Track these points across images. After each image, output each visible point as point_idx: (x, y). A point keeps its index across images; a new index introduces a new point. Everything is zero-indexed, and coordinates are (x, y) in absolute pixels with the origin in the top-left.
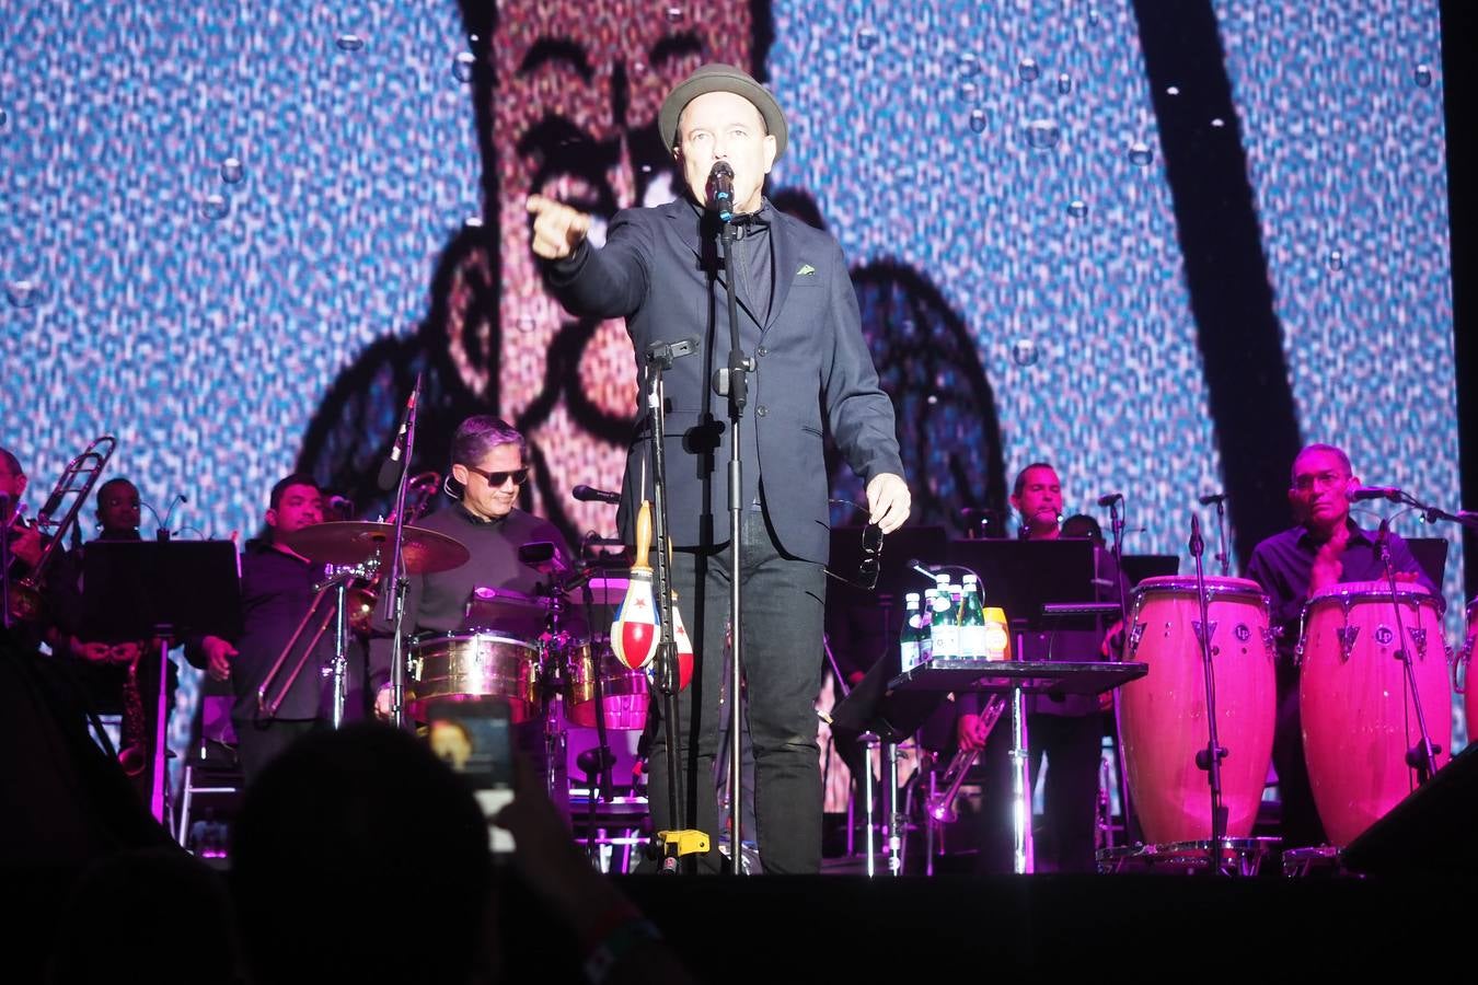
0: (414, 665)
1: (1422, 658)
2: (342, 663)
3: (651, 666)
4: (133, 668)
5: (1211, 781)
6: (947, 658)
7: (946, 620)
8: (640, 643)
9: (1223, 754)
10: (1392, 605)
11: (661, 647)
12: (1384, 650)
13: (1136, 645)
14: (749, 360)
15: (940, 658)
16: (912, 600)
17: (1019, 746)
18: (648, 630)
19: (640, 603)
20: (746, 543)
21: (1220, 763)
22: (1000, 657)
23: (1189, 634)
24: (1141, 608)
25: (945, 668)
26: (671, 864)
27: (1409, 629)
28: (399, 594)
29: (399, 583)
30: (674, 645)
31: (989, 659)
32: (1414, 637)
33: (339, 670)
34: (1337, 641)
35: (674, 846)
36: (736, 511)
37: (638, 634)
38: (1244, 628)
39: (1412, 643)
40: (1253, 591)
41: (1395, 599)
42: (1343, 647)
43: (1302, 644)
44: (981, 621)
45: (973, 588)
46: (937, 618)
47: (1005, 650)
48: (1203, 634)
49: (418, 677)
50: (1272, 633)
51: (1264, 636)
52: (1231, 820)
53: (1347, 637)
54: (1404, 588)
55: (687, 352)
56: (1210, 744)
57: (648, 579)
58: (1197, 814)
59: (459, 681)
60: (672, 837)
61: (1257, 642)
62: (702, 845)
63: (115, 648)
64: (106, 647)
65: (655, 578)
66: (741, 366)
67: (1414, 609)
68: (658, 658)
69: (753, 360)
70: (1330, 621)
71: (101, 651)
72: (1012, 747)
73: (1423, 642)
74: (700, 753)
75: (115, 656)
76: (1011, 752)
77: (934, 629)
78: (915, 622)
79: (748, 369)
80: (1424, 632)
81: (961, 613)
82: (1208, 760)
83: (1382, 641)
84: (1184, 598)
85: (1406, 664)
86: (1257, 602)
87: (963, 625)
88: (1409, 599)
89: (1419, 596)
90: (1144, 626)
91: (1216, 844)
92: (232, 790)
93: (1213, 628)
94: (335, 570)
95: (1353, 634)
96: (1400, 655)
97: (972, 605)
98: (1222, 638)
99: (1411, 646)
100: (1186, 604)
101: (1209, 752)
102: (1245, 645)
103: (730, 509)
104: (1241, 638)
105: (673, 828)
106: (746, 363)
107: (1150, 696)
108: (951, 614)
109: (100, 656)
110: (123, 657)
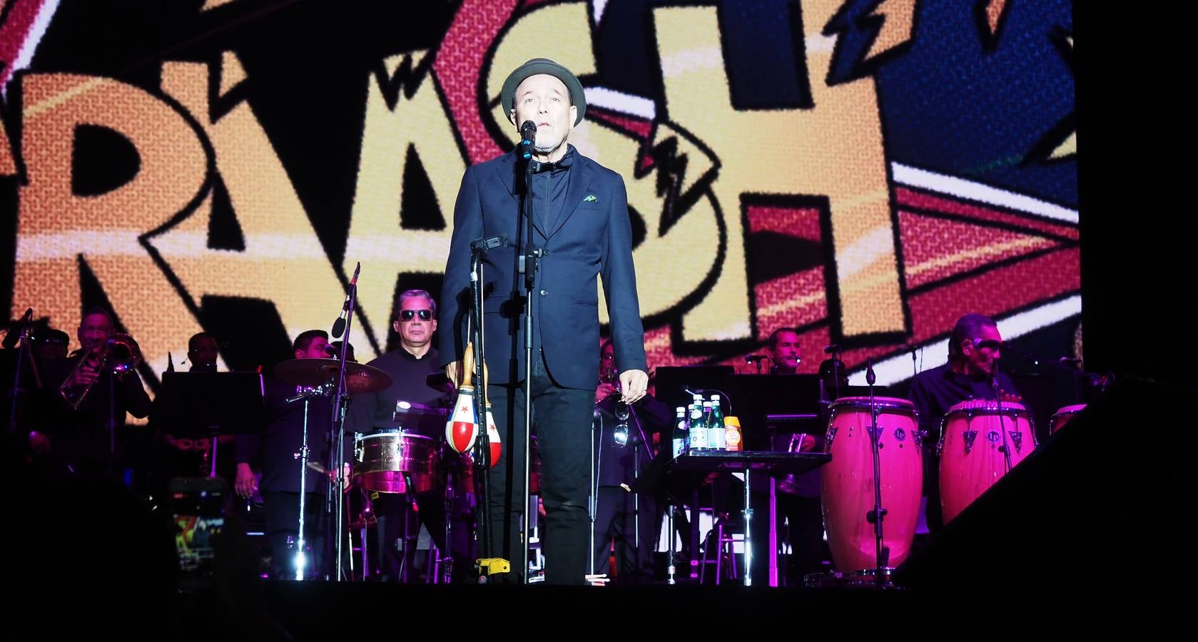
0: (359, 452)
1: (1018, 451)
2: (307, 450)
3: (472, 451)
4: (206, 455)
5: (876, 531)
6: (700, 449)
7: (699, 425)
8: (464, 436)
9: (884, 513)
10: (999, 416)
11: (478, 438)
12: (993, 446)
13: (831, 442)
14: (538, 250)
15: (695, 449)
16: (681, 411)
17: (748, 507)
18: (470, 427)
19: (465, 409)
20: (536, 374)
21: (882, 519)
22: (736, 448)
23: (865, 436)
24: (835, 417)
25: (698, 455)
26: (483, 579)
27: (1010, 433)
28: (342, 405)
29: (342, 398)
30: (487, 437)
31: (728, 449)
32: (1013, 437)
33: (304, 455)
34: (963, 440)
35: (485, 568)
36: (529, 350)
37: (463, 429)
38: (901, 431)
39: (1012, 442)
40: (907, 406)
41: (1000, 412)
42: (966, 443)
43: (941, 442)
44: (722, 425)
45: (717, 403)
46: (693, 423)
47: (739, 444)
48: (874, 433)
49: (361, 460)
50: (920, 434)
51: (915, 436)
52: (891, 556)
53: (970, 438)
54: (1007, 405)
55: (498, 245)
56: (876, 506)
57: (470, 394)
58: (868, 552)
59: (388, 463)
60: (484, 562)
61: (909, 441)
62: (505, 568)
63: (196, 442)
64: (191, 442)
65: (475, 393)
66: (533, 254)
67: (1014, 419)
68: (476, 446)
69: (540, 250)
70: (960, 427)
71: (187, 444)
72: (744, 508)
73: (1019, 441)
74: (512, 510)
75: (196, 447)
76: (742, 511)
77: (692, 430)
78: (682, 425)
79: (537, 255)
80: (1020, 434)
81: (709, 420)
82: (875, 517)
83: (992, 440)
84: (862, 412)
85: (1006, 455)
86: (911, 415)
87: (710, 428)
88: (1011, 413)
89: (1018, 411)
90: (836, 430)
91: (880, 572)
92: (262, 534)
93: (881, 430)
94: (303, 390)
95: (973, 435)
96: (1002, 449)
97: (717, 415)
98: (886, 438)
99: (1011, 444)
100: (863, 416)
101: (875, 511)
102: (902, 443)
103: (526, 348)
104: (899, 438)
105: (486, 557)
106: (536, 252)
107: (840, 475)
108: (702, 421)
109: (187, 447)
110: (201, 448)
